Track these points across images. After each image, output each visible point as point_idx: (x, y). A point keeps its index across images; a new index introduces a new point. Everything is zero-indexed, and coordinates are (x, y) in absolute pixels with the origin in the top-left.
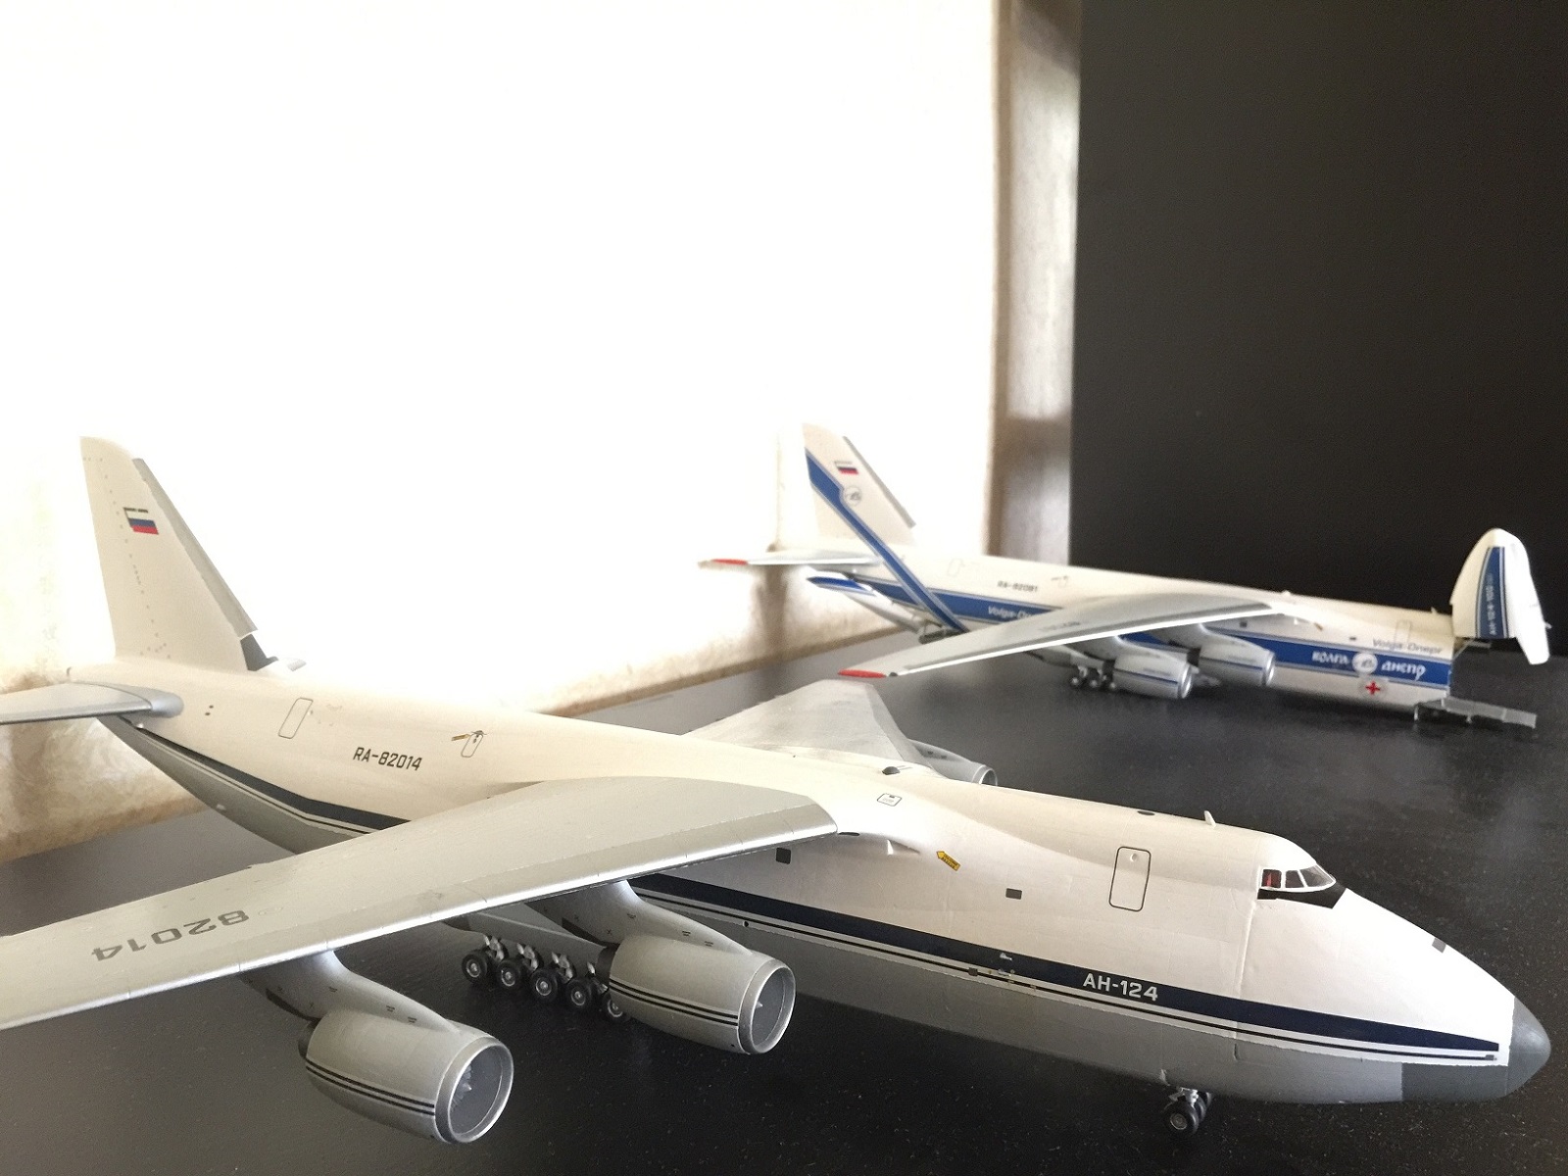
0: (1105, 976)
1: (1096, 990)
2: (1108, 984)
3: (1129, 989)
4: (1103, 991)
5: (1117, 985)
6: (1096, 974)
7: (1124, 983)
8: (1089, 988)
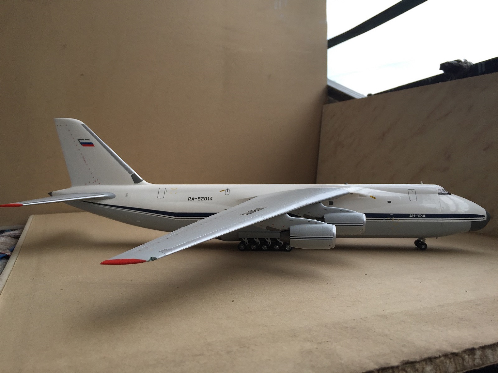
0: (414, 214)
1: (413, 218)
2: (414, 216)
3: (419, 216)
4: (414, 218)
5: (416, 216)
6: (412, 214)
7: (418, 215)
8: (411, 218)
